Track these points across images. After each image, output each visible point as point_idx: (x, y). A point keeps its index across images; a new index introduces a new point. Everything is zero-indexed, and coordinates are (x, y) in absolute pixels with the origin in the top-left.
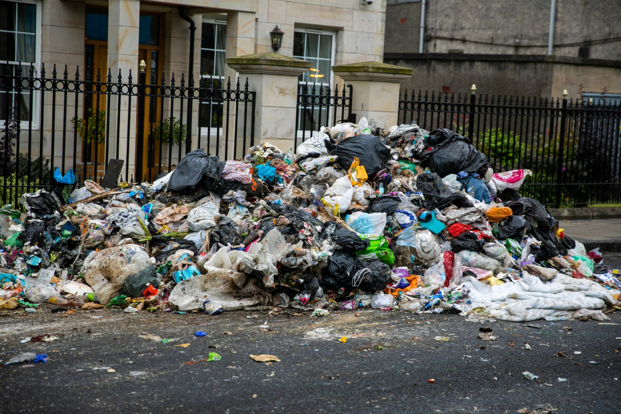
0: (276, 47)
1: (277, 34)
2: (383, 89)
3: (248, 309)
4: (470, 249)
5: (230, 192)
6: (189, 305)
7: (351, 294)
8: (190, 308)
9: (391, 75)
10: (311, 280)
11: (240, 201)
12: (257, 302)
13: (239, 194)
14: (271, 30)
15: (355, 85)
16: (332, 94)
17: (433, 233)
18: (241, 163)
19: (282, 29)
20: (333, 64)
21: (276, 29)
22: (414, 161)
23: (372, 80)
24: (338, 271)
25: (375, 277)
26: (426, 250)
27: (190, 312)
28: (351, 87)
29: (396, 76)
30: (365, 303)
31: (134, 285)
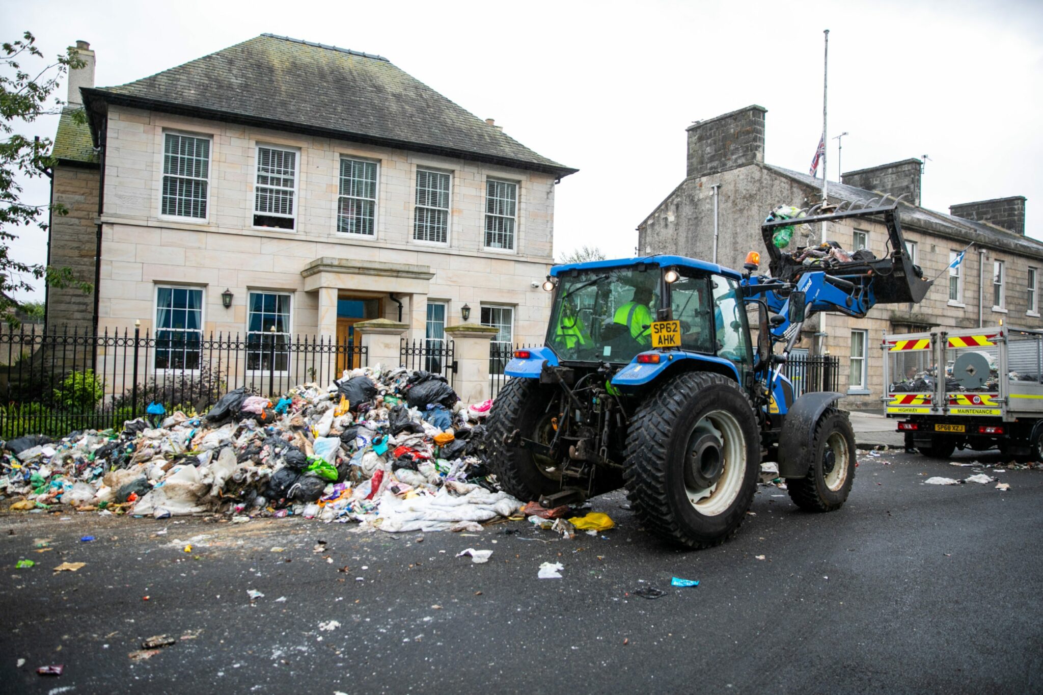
0: (465, 318)
1: (466, 309)
2: (476, 343)
3: (195, 514)
4: (406, 467)
5: (245, 420)
6: (144, 510)
7: (290, 504)
8: (145, 513)
9: (481, 333)
10: (250, 492)
11: (251, 427)
12: (205, 509)
13: (250, 422)
14: (462, 306)
15: (456, 340)
16: (444, 347)
17: (377, 454)
18: (259, 398)
19: (470, 306)
20: (445, 326)
21: (466, 305)
22: (398, 395)
23: (465, 336)
24: (276, 485)
25: (303, 490)
26: (368, 468)
27: (145, 516)
28: (453, 341)
29: (484, 333)
30: (298, 512)
31: (122, 493)
